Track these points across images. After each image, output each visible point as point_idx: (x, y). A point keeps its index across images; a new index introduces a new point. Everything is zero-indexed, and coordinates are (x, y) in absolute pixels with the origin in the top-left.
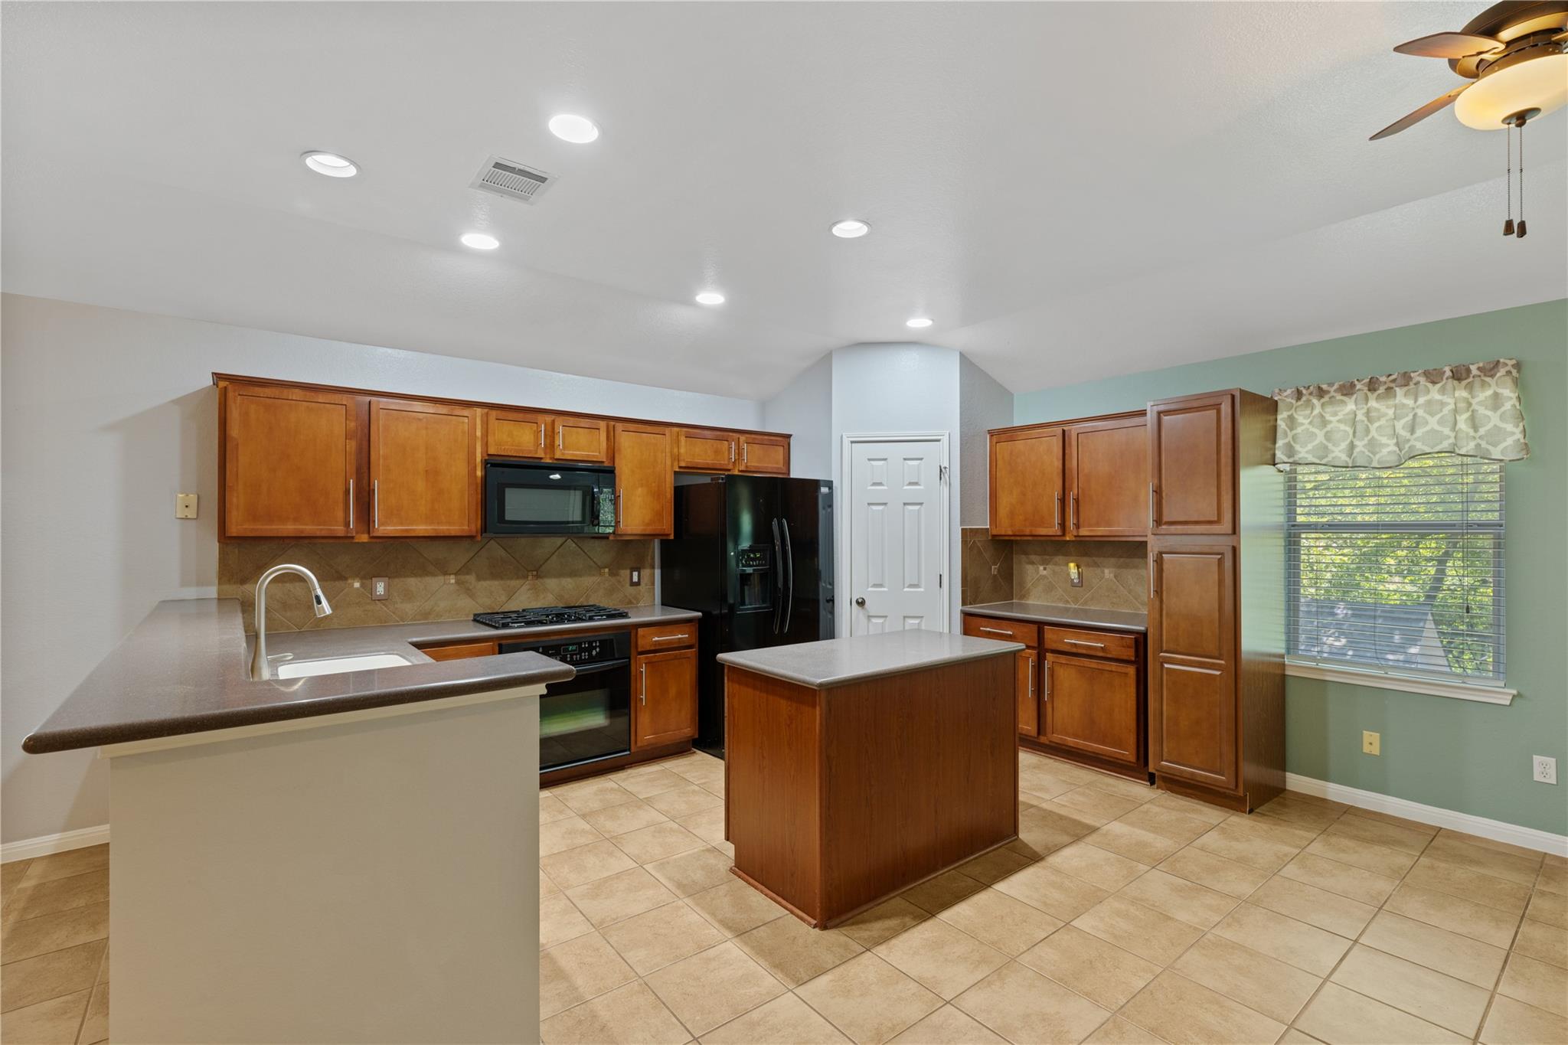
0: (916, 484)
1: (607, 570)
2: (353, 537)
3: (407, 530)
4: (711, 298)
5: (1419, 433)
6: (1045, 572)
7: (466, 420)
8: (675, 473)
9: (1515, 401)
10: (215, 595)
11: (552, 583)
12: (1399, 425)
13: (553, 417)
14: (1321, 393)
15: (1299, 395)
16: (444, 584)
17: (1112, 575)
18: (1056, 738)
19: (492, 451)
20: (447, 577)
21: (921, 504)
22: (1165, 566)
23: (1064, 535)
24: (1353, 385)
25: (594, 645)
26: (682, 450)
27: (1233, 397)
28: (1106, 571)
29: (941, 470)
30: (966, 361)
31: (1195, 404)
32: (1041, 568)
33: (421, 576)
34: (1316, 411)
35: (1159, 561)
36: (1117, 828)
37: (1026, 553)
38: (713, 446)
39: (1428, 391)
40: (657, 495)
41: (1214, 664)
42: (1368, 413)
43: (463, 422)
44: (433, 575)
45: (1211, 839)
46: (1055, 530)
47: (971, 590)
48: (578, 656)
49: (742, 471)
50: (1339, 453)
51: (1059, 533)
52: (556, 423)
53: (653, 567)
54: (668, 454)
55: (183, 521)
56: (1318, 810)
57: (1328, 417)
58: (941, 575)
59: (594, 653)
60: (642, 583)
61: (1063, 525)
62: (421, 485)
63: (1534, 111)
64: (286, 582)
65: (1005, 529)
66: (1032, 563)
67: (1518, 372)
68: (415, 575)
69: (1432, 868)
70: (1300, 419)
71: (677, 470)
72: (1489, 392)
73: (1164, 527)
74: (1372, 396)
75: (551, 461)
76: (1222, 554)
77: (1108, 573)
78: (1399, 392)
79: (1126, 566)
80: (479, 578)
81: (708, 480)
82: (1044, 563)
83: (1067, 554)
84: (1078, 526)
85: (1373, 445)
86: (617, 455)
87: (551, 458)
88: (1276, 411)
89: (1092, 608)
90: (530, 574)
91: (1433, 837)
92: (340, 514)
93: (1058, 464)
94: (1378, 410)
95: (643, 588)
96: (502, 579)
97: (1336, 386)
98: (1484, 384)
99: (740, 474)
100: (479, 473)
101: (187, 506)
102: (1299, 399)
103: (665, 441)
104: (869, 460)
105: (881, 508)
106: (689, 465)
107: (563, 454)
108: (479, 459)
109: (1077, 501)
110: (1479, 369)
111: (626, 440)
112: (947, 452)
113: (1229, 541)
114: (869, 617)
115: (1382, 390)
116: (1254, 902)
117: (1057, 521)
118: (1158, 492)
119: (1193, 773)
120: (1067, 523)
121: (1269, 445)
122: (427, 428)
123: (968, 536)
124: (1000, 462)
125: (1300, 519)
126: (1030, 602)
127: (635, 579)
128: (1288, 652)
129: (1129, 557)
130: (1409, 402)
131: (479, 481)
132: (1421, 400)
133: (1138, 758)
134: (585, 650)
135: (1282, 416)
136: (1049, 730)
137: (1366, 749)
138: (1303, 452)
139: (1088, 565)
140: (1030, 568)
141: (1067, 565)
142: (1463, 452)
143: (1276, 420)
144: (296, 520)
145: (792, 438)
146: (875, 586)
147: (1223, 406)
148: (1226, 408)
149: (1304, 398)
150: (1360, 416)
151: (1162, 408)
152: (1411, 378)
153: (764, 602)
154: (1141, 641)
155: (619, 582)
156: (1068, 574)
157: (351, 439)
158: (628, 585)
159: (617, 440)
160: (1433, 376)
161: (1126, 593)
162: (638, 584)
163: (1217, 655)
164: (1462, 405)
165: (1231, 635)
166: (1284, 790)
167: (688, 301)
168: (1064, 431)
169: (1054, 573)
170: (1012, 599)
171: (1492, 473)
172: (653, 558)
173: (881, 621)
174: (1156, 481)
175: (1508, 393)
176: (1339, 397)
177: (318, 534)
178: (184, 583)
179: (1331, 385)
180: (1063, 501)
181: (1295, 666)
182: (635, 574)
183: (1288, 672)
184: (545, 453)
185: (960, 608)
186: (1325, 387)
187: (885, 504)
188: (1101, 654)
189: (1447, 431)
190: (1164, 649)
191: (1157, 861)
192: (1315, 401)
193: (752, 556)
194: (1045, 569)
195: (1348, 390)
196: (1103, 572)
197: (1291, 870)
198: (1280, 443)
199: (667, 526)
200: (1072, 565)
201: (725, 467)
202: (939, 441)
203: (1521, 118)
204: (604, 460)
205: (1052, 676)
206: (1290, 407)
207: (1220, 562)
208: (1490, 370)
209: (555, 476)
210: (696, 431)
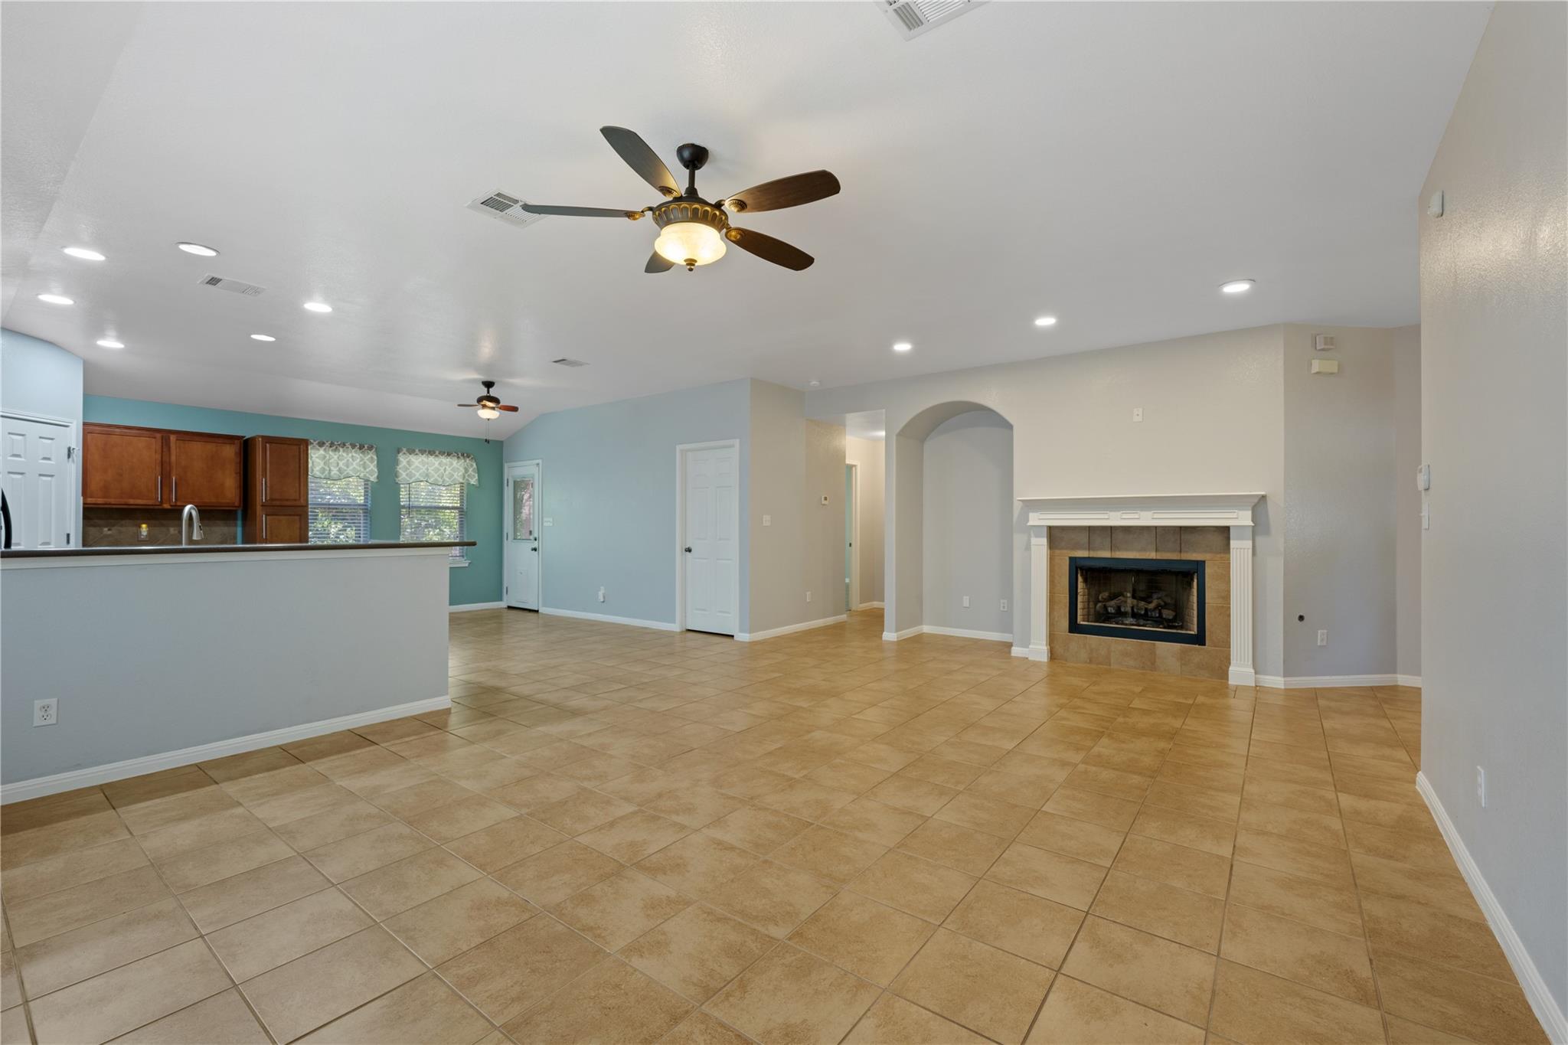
0: (49, 459)
5: (350, 467)
6: (110, 532)
9: (376, 461)
12: (340, 463)
21: (53, 477)
22: (269, 522)
23: (161, 504)
27: (307, 442)
29: (68, 450)
31: (288, 441)
32: (106, 529)
35: (266, 519)
39: (351, 452)
46: (155, 501)
51: (159, 503)
58: (68, 535)
61: (163, 498)
65: (98, 499)
67: (379, 450)
72: (369, 456)
73: (268, 501)
74: (330, 449)
76: (301, 515)
78: (341, 450)
84: (177, 499)
93: (156, 457)
98: (368, 453)
104: (10, 433)
105: (21, 474)
109: (176, 482)
110: (367, 446)
112: (73, 437)
113: (304, 509)
115: (335, 447)
117: (158, 495)
120: (166, 497)
124: (92, 448)
130: (345, 455)
132: (350, 455)
139: (155, 526)
148: (304, 447)
149: (323, 446)
152: (345, 445)
156: (137, 533)
160: (352, 446)
164: (361, 459)
168: (167, 437)
175: (375, 457)
176: (317, 447)
179: (315, 441)
180: (163, 482)
189: (359, 468)
196: (168, 530)
200: (144, 526)
202: (67, 426)
207: (300, 518)
208: (370, 448)
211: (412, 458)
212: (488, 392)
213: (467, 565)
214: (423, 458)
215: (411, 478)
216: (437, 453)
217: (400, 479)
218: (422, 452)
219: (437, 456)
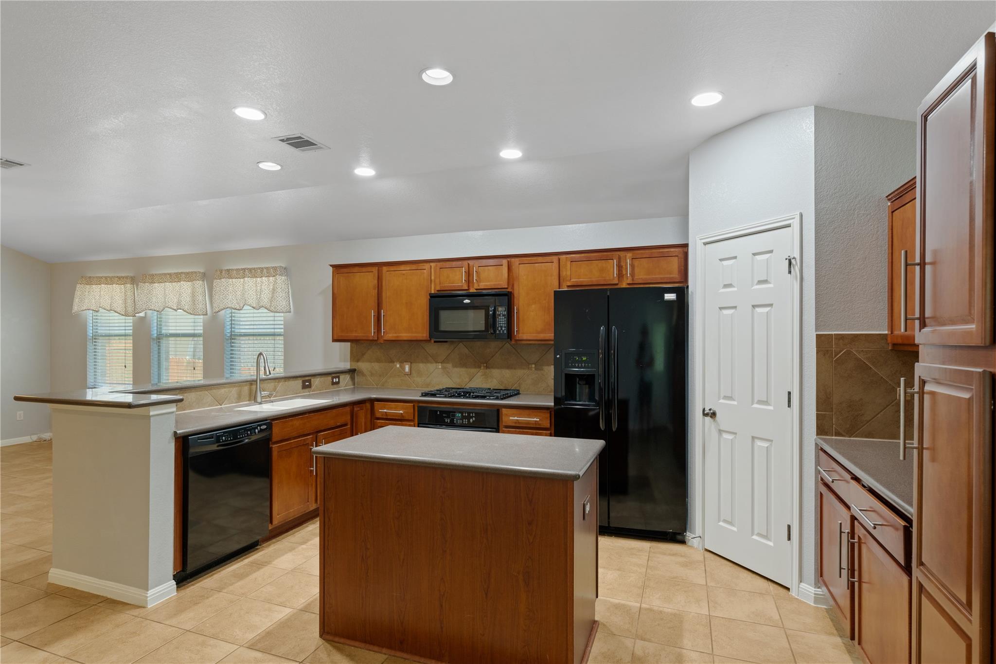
0: (765, 282)
1: (533, 366)
2: (377, 340)
7: (424, 273)
10: (349, 366)
11: (496, 372)
13: (472, 262)
16: (436, 368)
19: (438, 288)
20: (437, 364)
21: (771, 305)
25: (471, 415)
26: (568, 273)
33: (425, 363)
35: (921, 394)
38: (597, 265)
40: (548, 309)
44: (431, 363)
47: (840, 417)
48: (461, 421)
49: (629, 284)
52: (473, 266)
54: (556, 277)
58: (789, 393)
59: (471, 420)
62: (404, 311)
64: (372, 362)
68: (423, 362)
75: (466, 292)
80: (455, 366)
86: (515, 283)
87: (465, 289)
90: (482, 365)
96: (467, 368)
99: (628, 286)
103: (553, 267)
104: (721, 260)
106: (575, 284)
107: (479, 285)
111: (522, 271)
114: (720, 432)
118: (922, 263)
122: (406, 279)
123: (824, 343)
134: (465, 417)
145: (688, 248)
146: (725, 397)
153: (593, 401)
157: (375, 289)
159: (515, 271)
173: (731, 437)
177: (363, 338)
184: (468, 286)
185: (814, 438)
187: (735, 307)
193: (577, 359)
201: (610, 283)
202: (789, 226)
204: (505, 287)
209: (467, 301)
210: (578, 255)
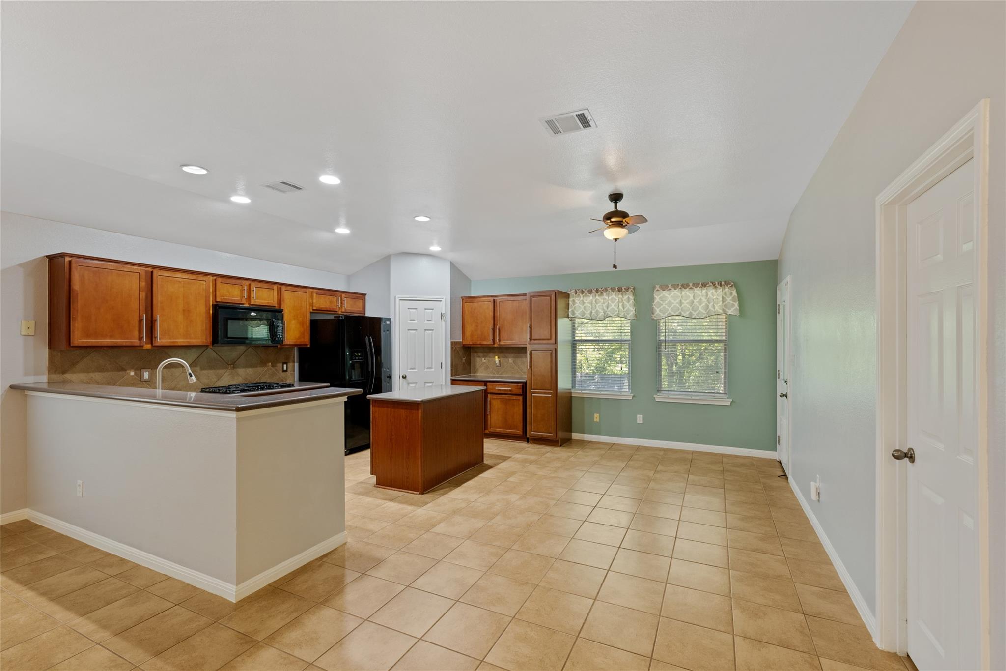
0: (431, 321)
1: (270, 364)
2: (142, 346)
3: (174, 342)
4: (343, 230)
5: (609, 309)
6: (485, 361)
7: (205, 283)
8: (311, 312)
9: (633, 300)
10: (46, 381)
11: (241, 371)
12: (604, 305)
13: (249, 282)
14: (583, 292)
15: (576, 292)
16: (183, 372)
17: (512, 361)
18: (492, 430)
19: (218, 300)
21: (433, 330)
22: (533, 356)
23: (494, 344)
24: (592, 290)
26: (314, 301)
27: (555, 293)
28: (510, 359)
29: (442, 315)
30: (452, 265)
31: (544, 294)
32: (483, 359)
34: (581, 299)
35: (531, 354)
36: (517, 456)
37: (476, 352)
38: (329, 299)
39: (612, 295)
40: (302, 324)
41: (549, 392)
42: (596, 301)
43: (203, 284)
45: (548, 455)
46: (490, 342)
47: (455, 370)
49: (343, 312)
50: (587, 314)
51: (492, 344)
52: (252, 286)
53: (294, 362)
54: (308, 303)
55: (26, 337)
56: (582, 444)
57: (585, 301)
58: (442, 363)
60: (288, 370)
61: (494, 340)
62: (180, 318)
63: (618, 239)
65: (468, 342)
66: (479, 357)
67: (634, 291)
69: (610, 453)
70: (576, 301)
71: (312, 311)
72: (627, 297)
73: (533, 341)
74: (597, 295)
75: (248, 306)
76: (552, 351)
77: (511, 360)
78: (604, 294)
79: (518, 357)
80: (202, 369)
81: (332, 317)
82: (485, 357)
83: (494, 353)
84: (499, 340)
85: (597, 312)
86: (282, 303)
87: (249, 304)
88: (569, 298)
89: (504, 375)
90: (229, 366)
91: (612, 446)
92: (136, 333)
93: (491, 314)
94: (598, 300)
95: (289, 373)
96: (215, 369)
97: (587, 290)
98: (626, 294)
100: (211, 312)
101: (28, 328)
102: (576, 294)
103: (306, 296)
104: (409, 309)
105: (414, 331)
106: (318, 309)
107: (255, 302)
108: (211, 304)
109: (499, 330)
110: (624, 289)
111: (287, 295)
112: (444, 306)
113: (554, 346)
114: (409, 384)
115: (600, 293)
116: (561, 467)
117: (491, 338)
118: (531, 327)
119: (542, 435)
120: (495, 339)
121: (567, 310)
122: (184, 287)
123: (453, 344)
124: (467, 312)
125: (577, 338)
126: (478, 374)
127: (285, 368)
128: (573, 388)
129: (519, 353)
130: (607, 298)
131: (211, 316)
132: (610, 298)
133: (523, 433)
135: (571, 300)
136: (489, 427)
137: (595, 420)
138: (577, 314)
139: (503, 357)
140: (478, 359)
141: (494, 357)
142: (621, 316)
143: (569, 301)
144: (111, 337)
145: (366, 296)
146: (411, 369)
147: (552, 296)
148: (553, 297)
149: (578, 294)
150: (594, 302)
151: (532, 295)
152: (607, 290)
153: (362, 378)
154: (524, 386)
155: (276, 370)
156: (495, 362)
157: (142, 292)
158: (281, 371)
159: (282, 295)
160: (613, 290)
161: (517, 368)
162: (286, 371)
163: (550, 389)
164: (620, 300)
165: (555, 382)
166: (571, 439)
167: (331, 230)
168: (494, 300)
169: (489, 361)
170: (470, 373)
171: (627, 323)
172: (294, 357)
173: (414, 385)
174: (530, 323)
175: (631, 297)
176: (588, 294)
177: (124, 344)
178: (26, 374)
179: (585, 290)
180: (494, 330)
181: (575, 393)
182: (285, 366)
183: (573, 395)
184: (246, 301)
185: (450, 377)
186: (584, 290)
187: (416, 330)
188: (509, 393)
189: (616, 309)
190: (533, 388)
191: (531, 462)
192: (581, 295)
193: (356, 354)
194: (485, 359)
195: (590, 292)
196: (509, 360)
197: (572, 459)
198: (570, 310)
199: (307, 340)
200: (496, 357)
201: (335, 310)
202: (441, 301)
203: (616, 240)
204: (276, 305)
205: (490, 404)
206: (573, 296)
207: (551, 354)
208: (627, 289)
209: (253, 314)
210: (321, 291)
211: (665, 293)
212: (616, 207)
213: (729, 404)
214: (675, 292)
215: (664, 313)
216: (691, 285)
217: (655, 315)
218: (675, 286)
219: (691, 288)
